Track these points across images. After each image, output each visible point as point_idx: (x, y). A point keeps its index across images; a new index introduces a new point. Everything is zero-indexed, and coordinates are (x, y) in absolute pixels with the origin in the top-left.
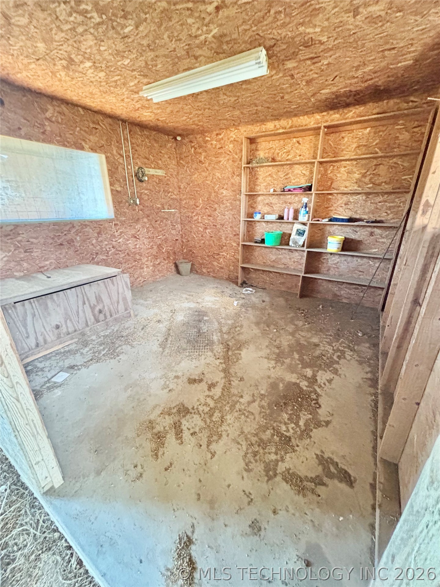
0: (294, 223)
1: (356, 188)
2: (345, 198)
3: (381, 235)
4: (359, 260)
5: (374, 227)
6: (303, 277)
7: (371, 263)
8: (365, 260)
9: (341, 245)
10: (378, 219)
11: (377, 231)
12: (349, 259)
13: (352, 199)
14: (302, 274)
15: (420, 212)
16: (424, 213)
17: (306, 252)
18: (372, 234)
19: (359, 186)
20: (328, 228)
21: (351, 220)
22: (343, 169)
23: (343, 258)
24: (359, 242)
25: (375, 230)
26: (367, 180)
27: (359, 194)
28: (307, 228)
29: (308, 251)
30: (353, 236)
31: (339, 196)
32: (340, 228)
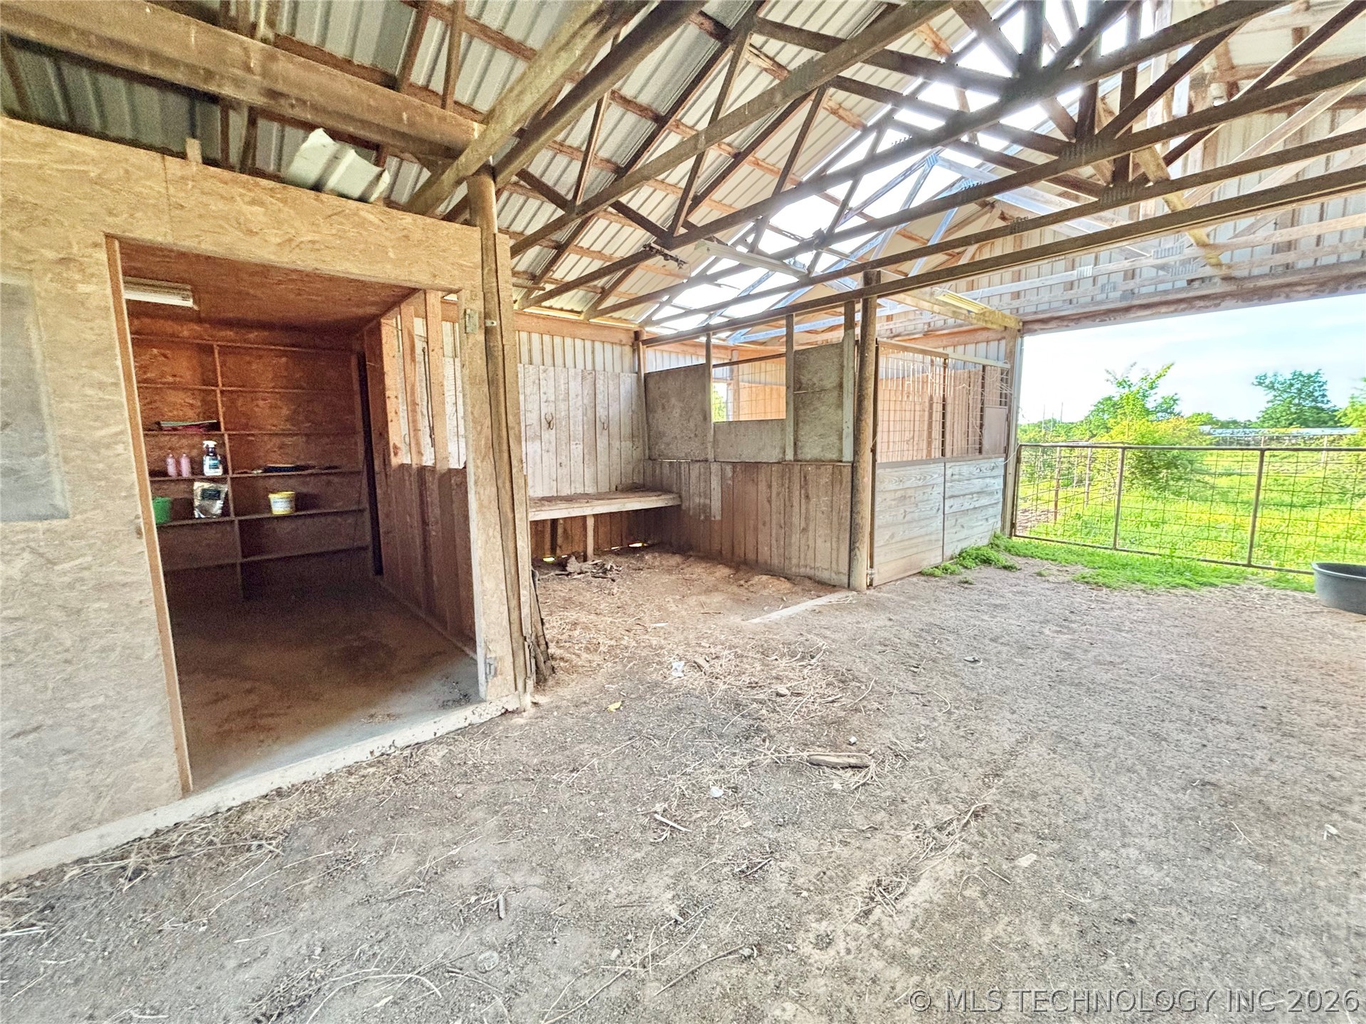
0: (194, 480)
1: (289, 427)
2: (276, 441)
3: (341, 484)
4: (323, 519)
5: (330, 474)
6: (242, 564)
7: (339, 519)
8: (330, 519)
9: (293, 504)
10: (333, 464)
11: (336, 480)
12: (309, 521)
13: (288, 441)
14: (240, 560)
15: (392, 454)
16: (396, 454)
17: (236, 522)
18: (329, 483)
19: (294, 425)
20: (261, 483)
21: (296, 468)
22: (261, 403)
23: (300, 522)
24: (314, 497)
25: (331, 478)
26: (301, 418)
27: (297, 435)
28: (225, 488)
29: (240, 521)
30: (304, 490)
31: (266, 438)
32: (281, 480)
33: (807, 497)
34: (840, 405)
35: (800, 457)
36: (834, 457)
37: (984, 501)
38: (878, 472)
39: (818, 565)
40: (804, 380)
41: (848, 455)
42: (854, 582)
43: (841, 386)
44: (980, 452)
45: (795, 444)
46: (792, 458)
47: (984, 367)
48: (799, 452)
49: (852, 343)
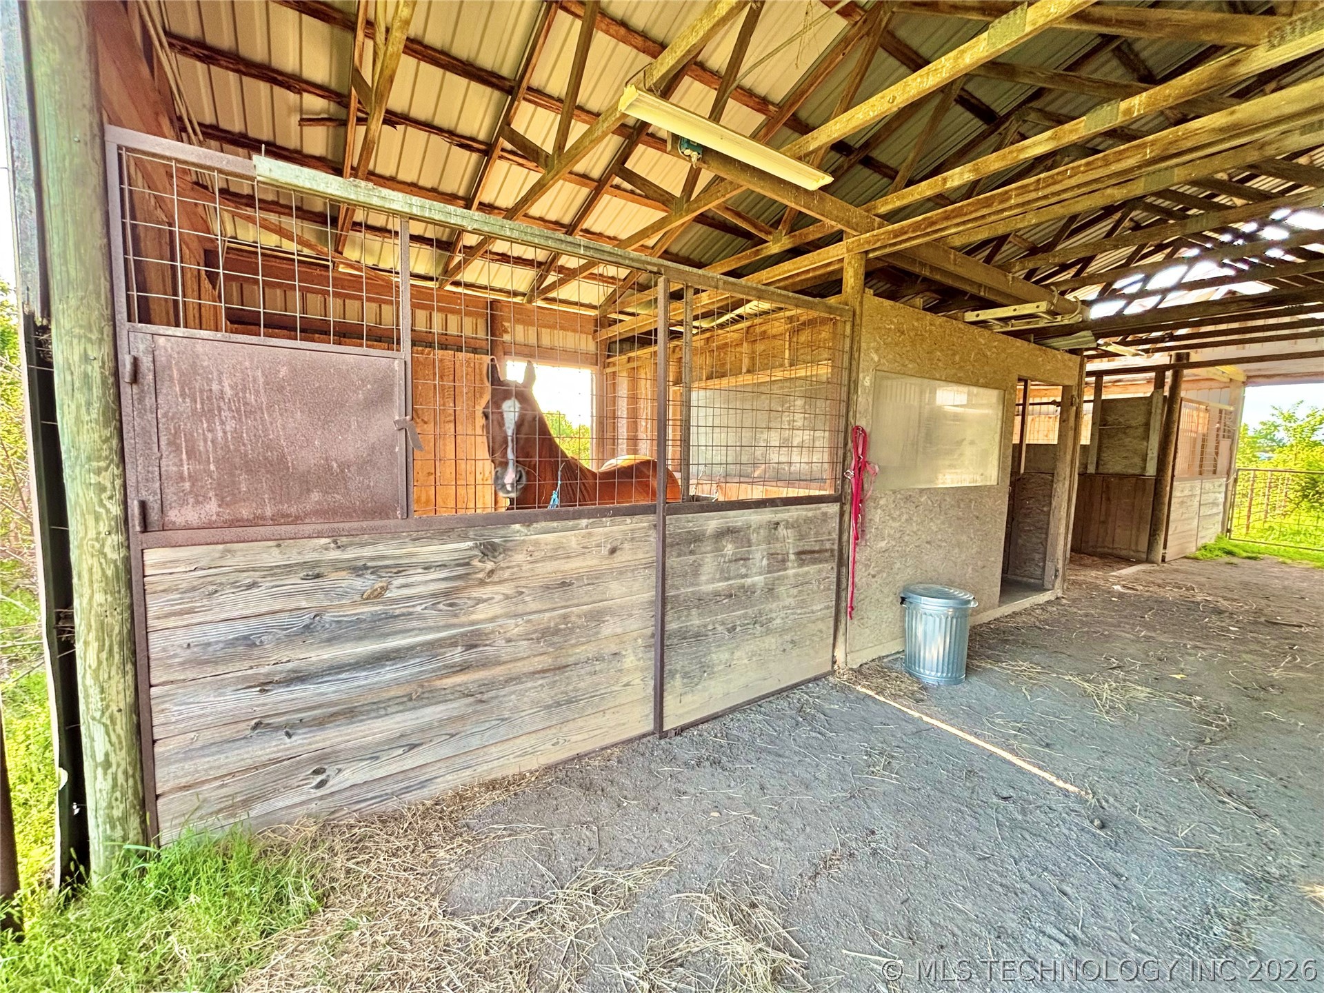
33: (1108, 499)
34: (1146, 437)
35: (1101, 471)
36: (1137, 472)
37: (1215, 510)
38: (1175, 483)
39: (1116, 546)
40: (1109, 419)
41: (1151, 470)
42: (1152, 557)
43: (1147, 425)
44: (1215, 472)
45: (1097, 463)
46: (1093, 472)
47: (1221, 411)
48: (1101, 467)
49: (1161, 399)
